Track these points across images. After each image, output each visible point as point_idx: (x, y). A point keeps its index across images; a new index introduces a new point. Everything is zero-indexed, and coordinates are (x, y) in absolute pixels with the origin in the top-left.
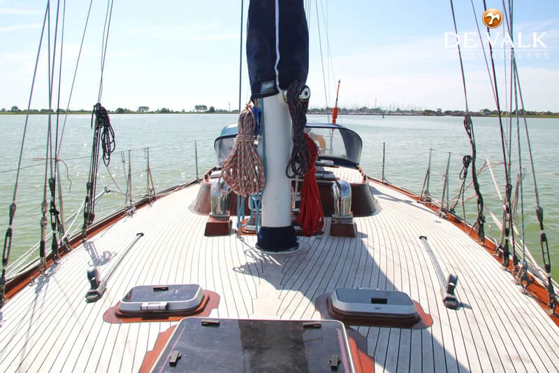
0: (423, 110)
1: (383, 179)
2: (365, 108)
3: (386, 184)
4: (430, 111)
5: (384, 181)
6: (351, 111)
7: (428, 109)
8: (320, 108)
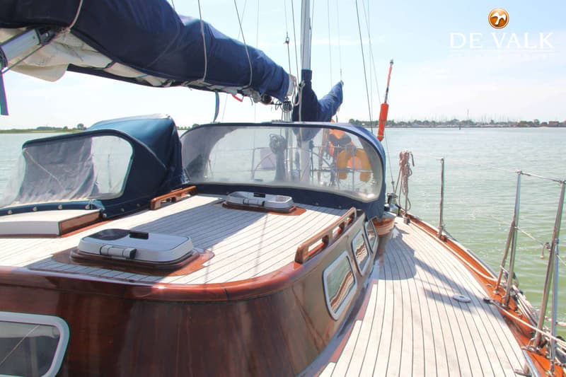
0: (519, 121)
1: (442, 228)
2: (456, 120)
3: (445, 240)
4: (525, 123)
5: (443, 234)
6: (440, 123)
7: (524, 120)
8: (407, 121)
